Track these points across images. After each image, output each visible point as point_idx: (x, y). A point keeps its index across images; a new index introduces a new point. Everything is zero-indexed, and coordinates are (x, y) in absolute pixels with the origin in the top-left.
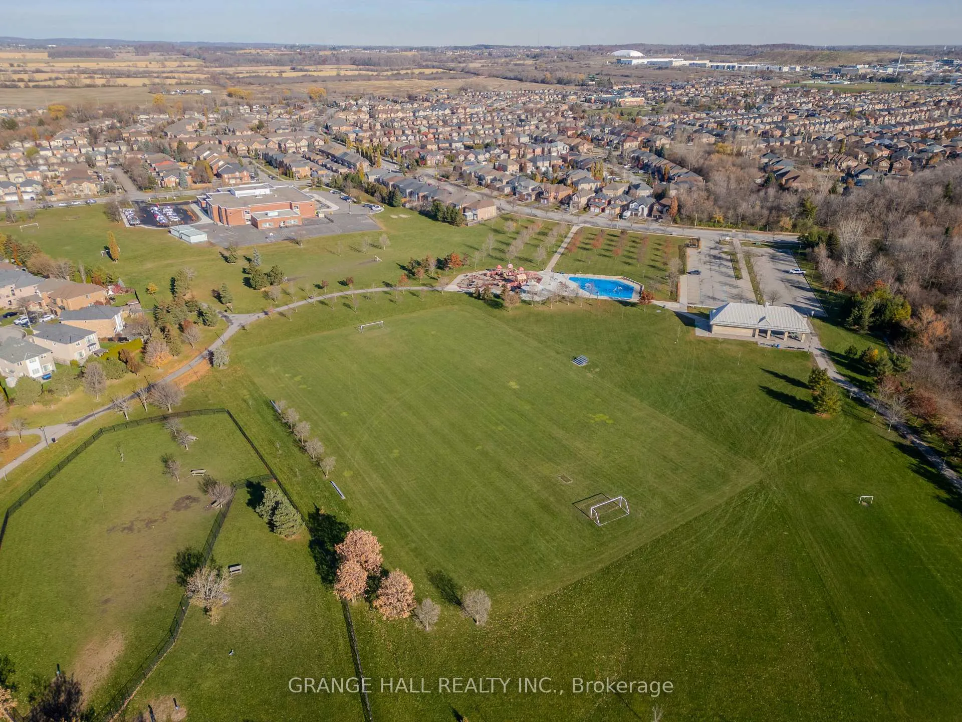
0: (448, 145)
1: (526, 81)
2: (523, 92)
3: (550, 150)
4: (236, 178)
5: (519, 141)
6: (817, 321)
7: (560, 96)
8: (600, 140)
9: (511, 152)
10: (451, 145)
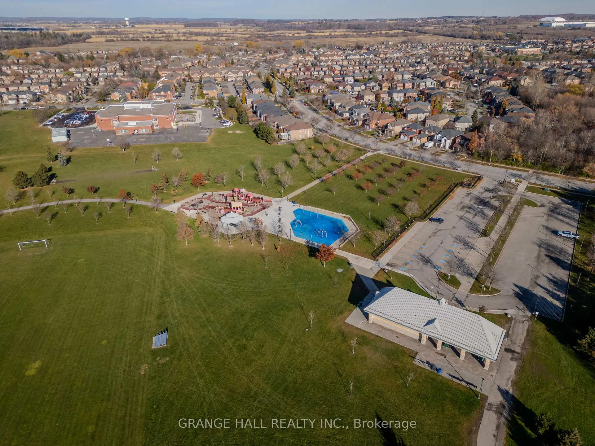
0: (341, 78)
1: (458, 37)
2: (446, 44)
3: (419, 84)
4: (161, 96)
5: (402, 77)
6: (541, 328)
7: (472, 47)
8: (472, 78)
9: (383, 85)
10: (344, 79)
